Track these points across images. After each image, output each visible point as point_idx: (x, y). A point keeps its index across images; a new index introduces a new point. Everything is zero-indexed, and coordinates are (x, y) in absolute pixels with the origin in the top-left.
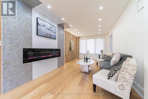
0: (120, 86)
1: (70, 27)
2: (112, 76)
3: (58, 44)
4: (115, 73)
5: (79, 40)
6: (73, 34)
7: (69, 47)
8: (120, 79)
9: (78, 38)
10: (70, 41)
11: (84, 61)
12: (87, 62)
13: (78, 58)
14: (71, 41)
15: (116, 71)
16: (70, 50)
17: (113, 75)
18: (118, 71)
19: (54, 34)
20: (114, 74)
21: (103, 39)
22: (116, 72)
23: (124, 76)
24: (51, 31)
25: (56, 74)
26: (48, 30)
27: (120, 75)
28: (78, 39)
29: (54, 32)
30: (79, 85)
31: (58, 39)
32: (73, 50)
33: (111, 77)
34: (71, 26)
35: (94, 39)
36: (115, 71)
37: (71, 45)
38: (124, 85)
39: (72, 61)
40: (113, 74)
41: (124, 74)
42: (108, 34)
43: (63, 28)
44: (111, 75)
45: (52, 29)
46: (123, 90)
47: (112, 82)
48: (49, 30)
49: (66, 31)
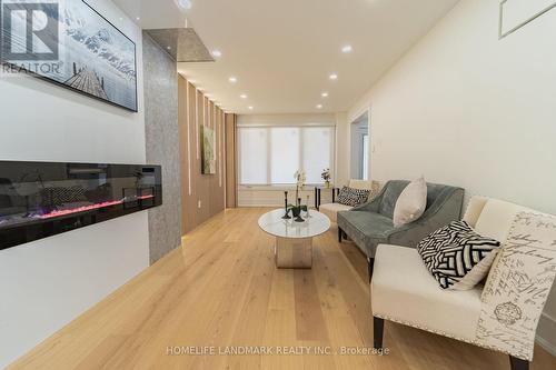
0: (503, 311)
1: (211, 60)
2: (461, 272)
3: (147, 137)
4: (475, 259)
5: (235, 128)
6: (212, 97)
7: (198, 157)
8: (505, 281)
9: (230, 120)
10: (202, 127)
11: (287, 217)
12: (300, 220)
13: (235, 206)
14: (207, 131)
15: (480, 251)
16: (203, 173)
17: (466, 271)
18: (490, 251)
19: (126, 80)
20: (473, 264)
21: (328, 129)
22: (481, 257)
23: (519, 269)
24: (106, 56)
25: (155, 305)
26: (82, 45)
27: (501, 267)
28: (231, 123)
29: (126, 70)
30: (301, 336)
31: (146, 110)
32: (213, 171)
33: (458, 276)
34: (216, 54)
35: (297, 130)
36: (475, 254)
37: (206, 149)
38: (520, 304)
39: (214, 221)
40: (468, 266)
41: (520, 263)
42: (346, 112)
43: (172, 58)
44: (455, 269)
45: (114, 49)
46: (513, 322)
47: (461, 296)
48: (91, 45)
49: (182, 78)
